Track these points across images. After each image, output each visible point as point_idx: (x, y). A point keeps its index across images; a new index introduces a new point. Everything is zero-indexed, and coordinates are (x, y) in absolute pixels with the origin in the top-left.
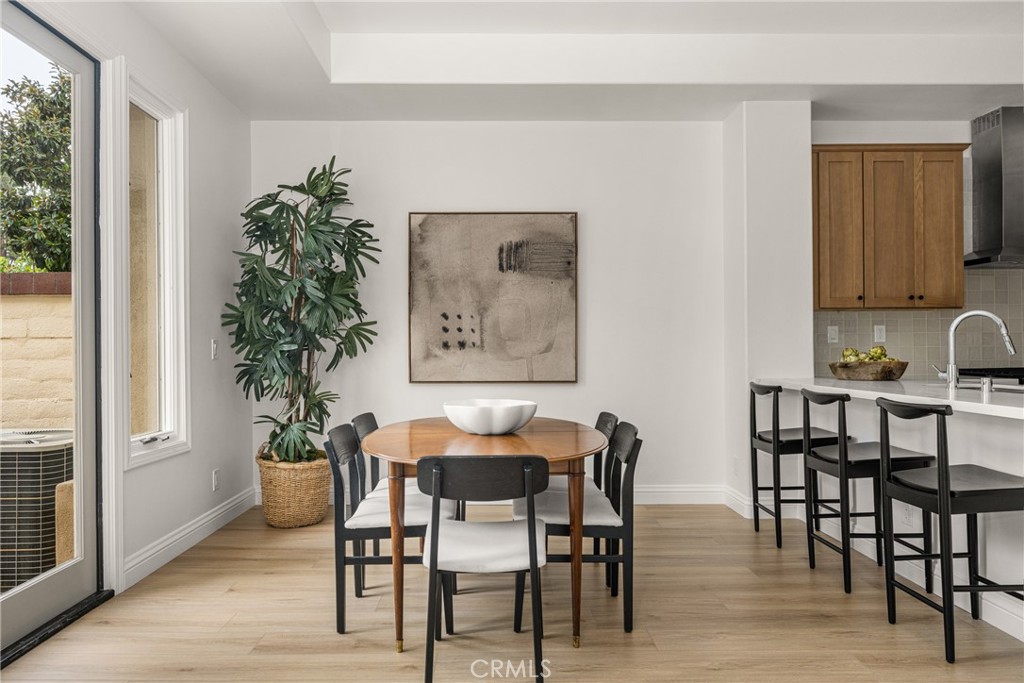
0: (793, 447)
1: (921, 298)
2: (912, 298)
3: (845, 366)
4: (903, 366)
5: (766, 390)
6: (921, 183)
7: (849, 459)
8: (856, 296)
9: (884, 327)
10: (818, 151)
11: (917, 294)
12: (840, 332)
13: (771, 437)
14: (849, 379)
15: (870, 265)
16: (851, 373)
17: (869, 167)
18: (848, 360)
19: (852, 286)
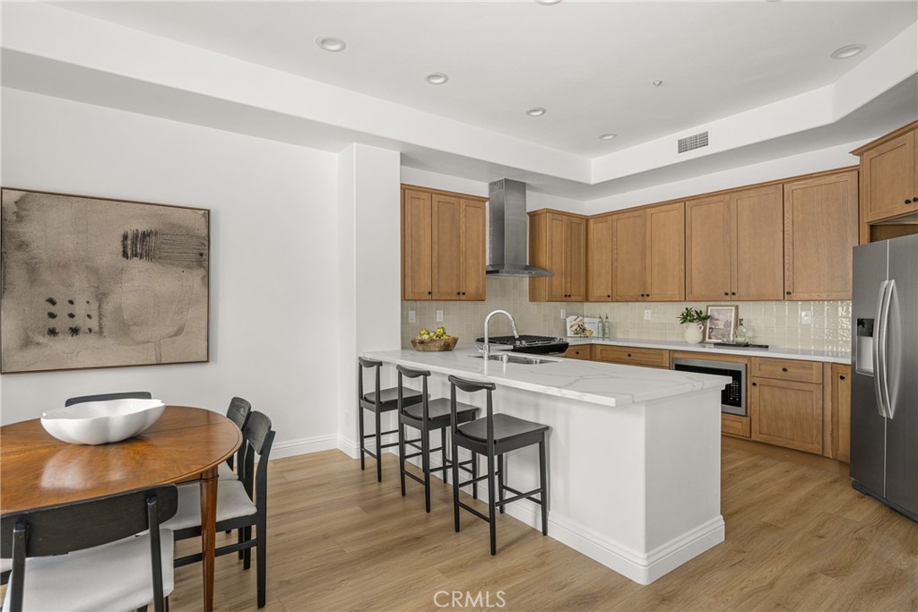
0: (390, 405)
1: (464, 294)
2: (459, 294)
3: (422, 342)
4: (455, 340)
5: (370, 364)
6: (464, 219)
7: (430, 417)
8: (427, 292)
9: (442, 311)
10: (404, 188)
11: (461, 292)
12: (416, 314)
13: (374, 399)
14: (424, 350)
15: (435, 271)
16: (425, 347)
17: (435, 204)
18: (423, 337)
19: (425, 284)
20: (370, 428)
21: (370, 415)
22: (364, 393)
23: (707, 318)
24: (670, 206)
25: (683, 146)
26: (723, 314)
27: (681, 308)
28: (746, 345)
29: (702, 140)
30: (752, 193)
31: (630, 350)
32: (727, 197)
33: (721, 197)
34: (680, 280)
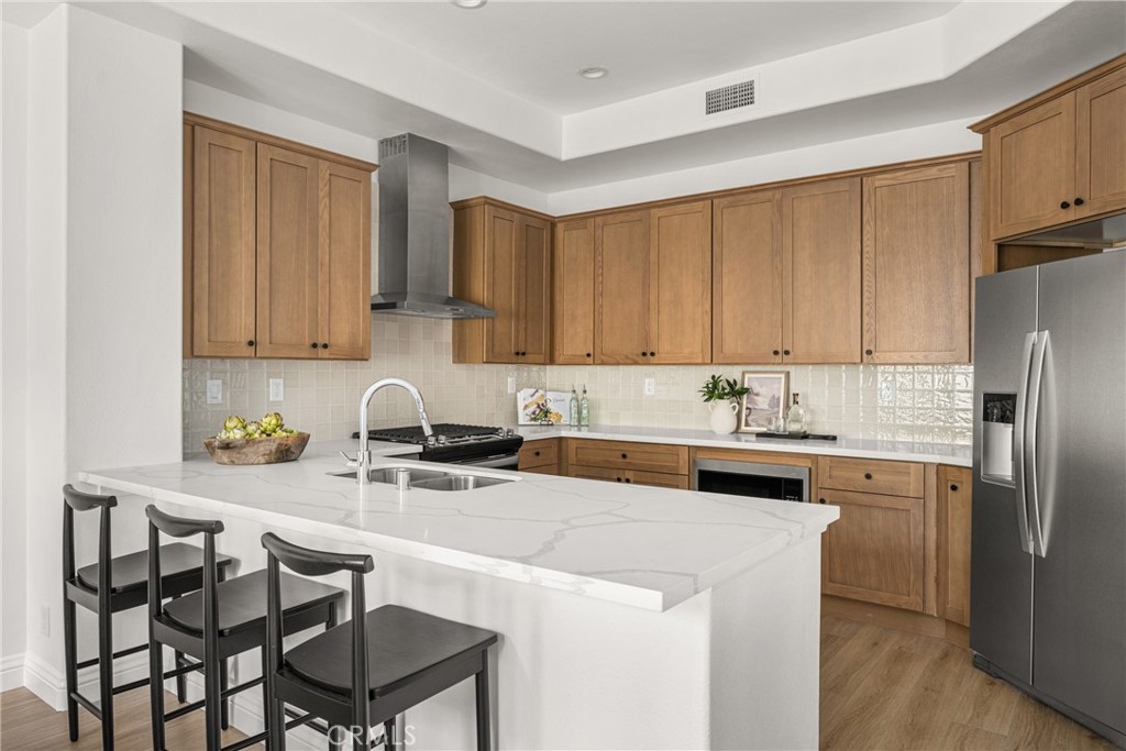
0: (133, 596)
1: (325, 346)
2: (315, 346)
3: (227, 446)
4: (303, 440)
5: (88, 502)
6: (327, 200)
8: (245, 340)
9: (281, 381)
10: (193, 125)
11: (321, 341)
12: (224, 383)
13: (95, 581)
14: (233, 463)
15: (264, 299)
16: (234, 455)
17: (264, 166)
18: (231, 435)
19: (241, 324)
20: (88, 648)
21: (88, 619)
22: (78, 567)
23: (745, 391)
24: (688, 206)
25: (715, 103)
26: (766, 385)
27: (704, 375)
28: (805, 437)
29: (743, 95)
30: (816, 190)
31: (625, 448)
32: (778, 195)
33: (768, 194)
34: (704, 329)
